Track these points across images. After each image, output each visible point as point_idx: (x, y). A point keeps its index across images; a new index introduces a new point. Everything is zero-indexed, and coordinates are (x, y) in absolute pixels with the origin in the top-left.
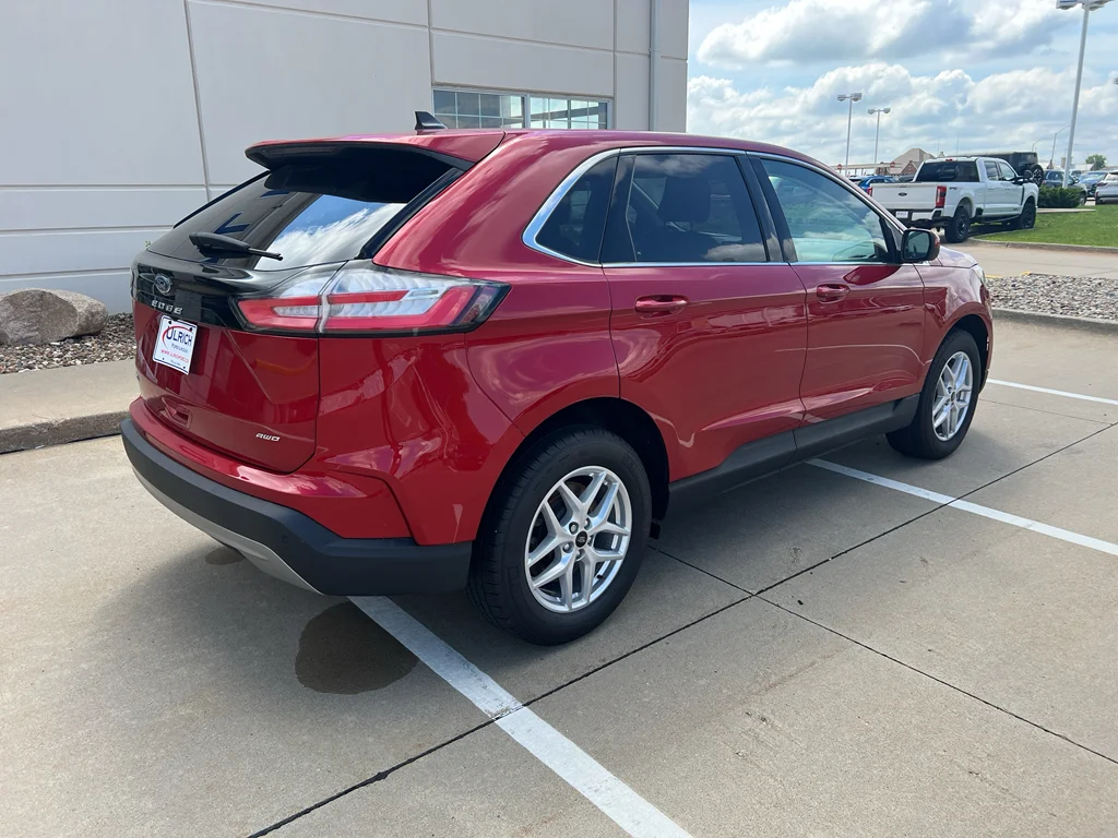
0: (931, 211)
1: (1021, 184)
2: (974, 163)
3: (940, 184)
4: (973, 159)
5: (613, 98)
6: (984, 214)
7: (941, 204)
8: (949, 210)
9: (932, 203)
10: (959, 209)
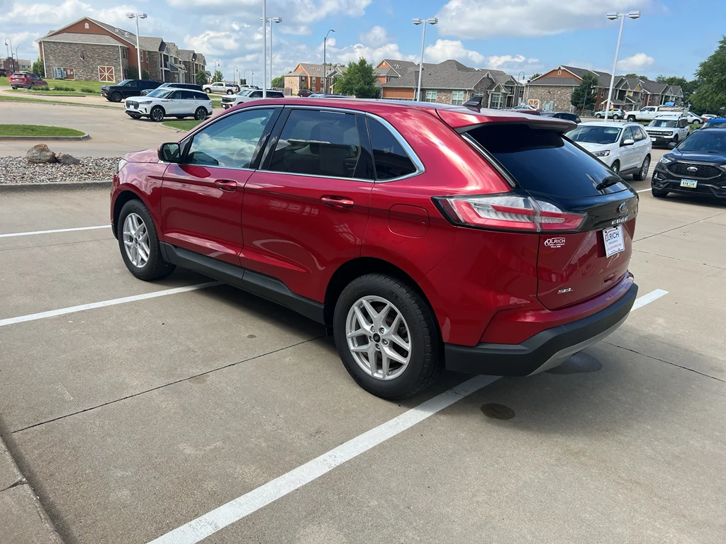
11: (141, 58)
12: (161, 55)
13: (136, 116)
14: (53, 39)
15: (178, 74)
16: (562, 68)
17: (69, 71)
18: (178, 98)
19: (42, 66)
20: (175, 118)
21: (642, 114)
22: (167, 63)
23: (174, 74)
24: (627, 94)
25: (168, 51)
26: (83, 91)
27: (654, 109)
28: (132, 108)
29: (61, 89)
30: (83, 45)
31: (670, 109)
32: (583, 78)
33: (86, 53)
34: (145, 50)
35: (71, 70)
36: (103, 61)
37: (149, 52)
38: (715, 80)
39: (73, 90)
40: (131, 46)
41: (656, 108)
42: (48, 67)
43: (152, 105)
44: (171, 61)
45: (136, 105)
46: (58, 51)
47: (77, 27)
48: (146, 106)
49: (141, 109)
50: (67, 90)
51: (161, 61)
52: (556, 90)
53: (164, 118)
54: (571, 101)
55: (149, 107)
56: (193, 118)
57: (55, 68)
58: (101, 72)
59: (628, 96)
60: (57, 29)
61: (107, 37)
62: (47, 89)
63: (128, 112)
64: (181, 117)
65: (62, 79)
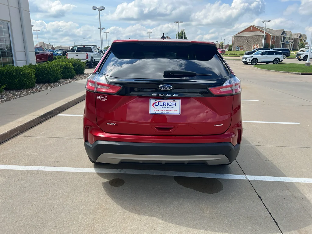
0: (86, 60)
1: (100, 53)
2: (91, 48)
3: (86, 53)
4: (90, 47)
5: (10, 22)
6: (96, 61)
7: (87, 58)
8: (89, 60)
9: (85, 58)
10: (91, 60)
11: (272, 39)
12: (282, 37)
13: (246, 63)
14: (238, 36)
15: (289, 45)
17: (241, 47)
18: (266, 55)
19: (232, 46)
20: (265, 63)
22: (285, 40)
23: (287, 45)
25: (286, 35)
26: (240, 54)
28: (244, 60)
29: (232, 54)
30: (248, 36)
33: (249, 40)
34: (274, 35)
35: (242, 47)
36: (255, 42)
37: (277, 36)
39: (236, 54)
40: (268, 35)
42: (234, 46)
43: (252, 58)
44: (287, 39)
45: (246, 58)
46: (239, 40)
47: (248, 30)
48: (249, 59)
49: (248, 60)
50: (234, 54)
51: (282, 40)
53: (257, 63)
55: (251, 59)
56: (272, 63)
57: (236, 47)
58: (253, 46)
60: (240, 31)
61: (259, 32)
62: (227, 55)
63: (243, 61)
64: (267, 63)
65: (238, 51)
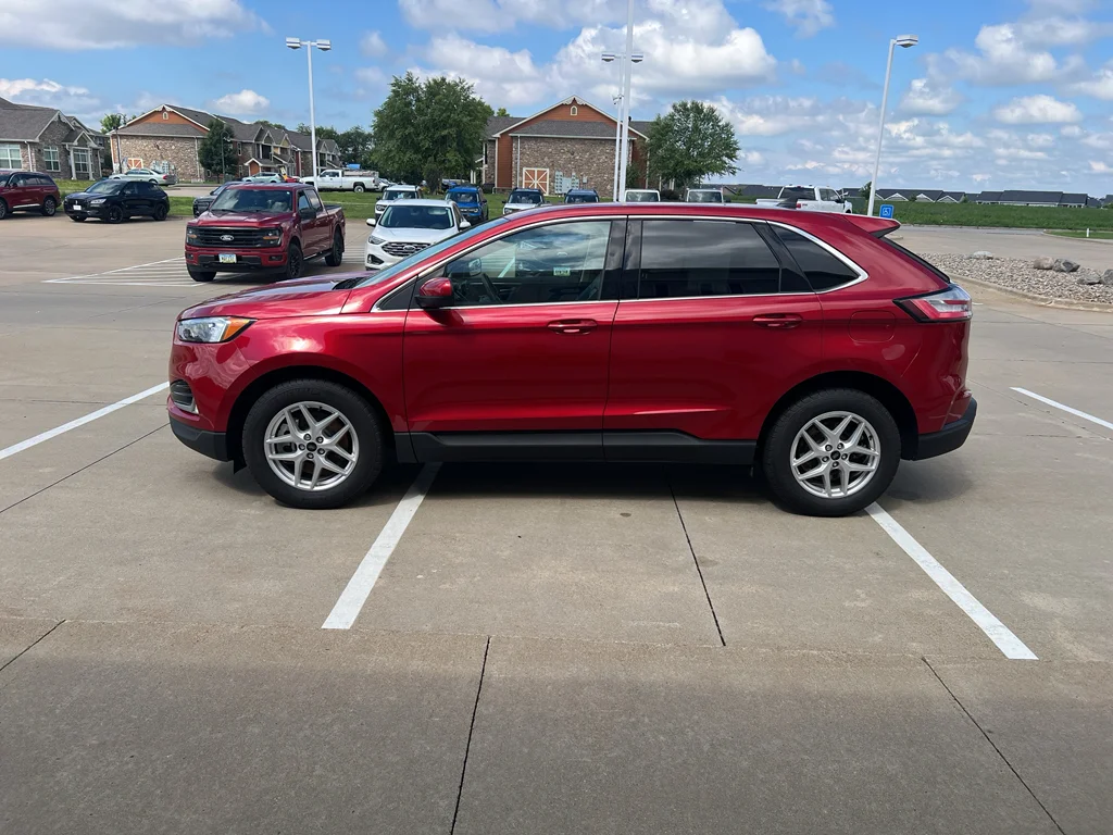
16: (168, 109)
21: (323, 181)
24: (273, 150)
27: (337, 174)
31: (358, 173)
32: (210, 127)
38: (398, 134)
41: (340, 172)
52: (168, 143)
54: (201, 162)
59: (275, 154)
